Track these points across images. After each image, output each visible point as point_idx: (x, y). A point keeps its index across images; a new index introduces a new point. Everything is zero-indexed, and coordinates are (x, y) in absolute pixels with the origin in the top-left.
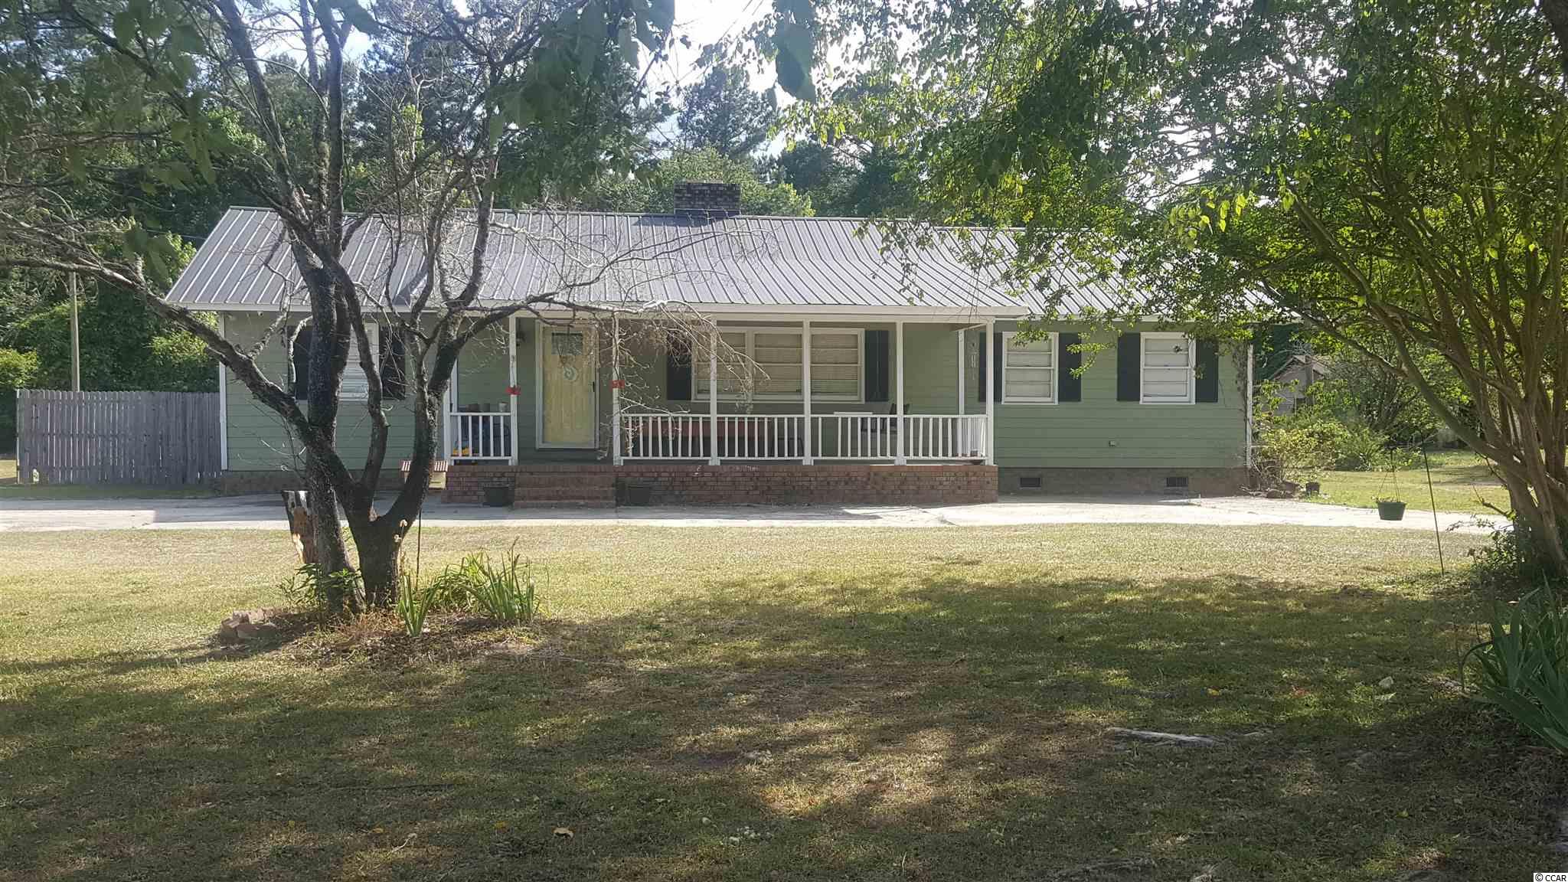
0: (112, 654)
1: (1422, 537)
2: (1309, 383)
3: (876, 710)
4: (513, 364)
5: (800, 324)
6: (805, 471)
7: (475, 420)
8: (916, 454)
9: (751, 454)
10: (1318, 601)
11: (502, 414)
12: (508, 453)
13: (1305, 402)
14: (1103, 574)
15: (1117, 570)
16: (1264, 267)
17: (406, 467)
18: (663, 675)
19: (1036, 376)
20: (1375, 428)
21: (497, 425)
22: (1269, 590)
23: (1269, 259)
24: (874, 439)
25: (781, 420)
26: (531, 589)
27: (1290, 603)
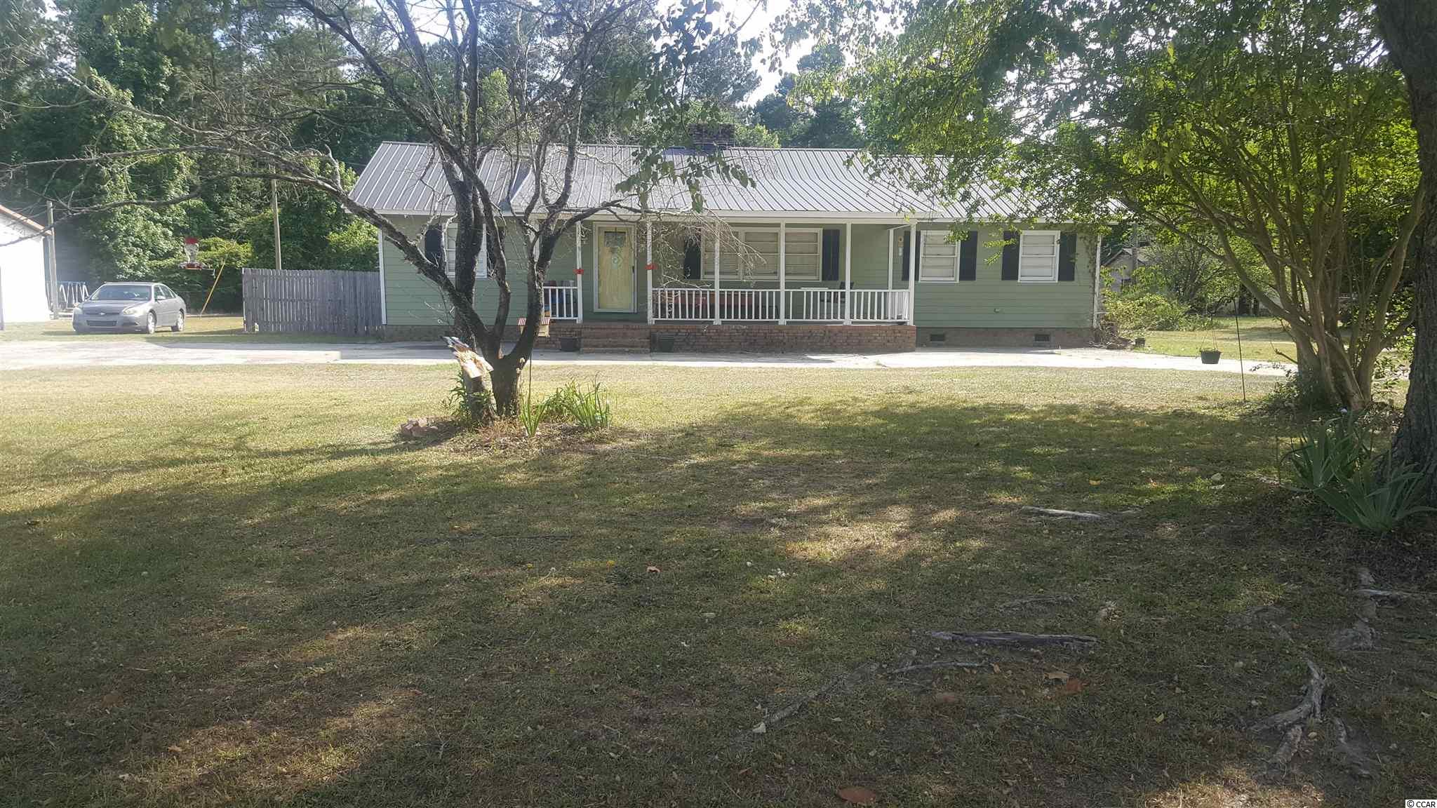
0: (330, 446)
1: (1224, 376)
2: (1134, 268)
3: (855, 493)
4: (579, 253)
5: (778, 225)
6: (781, 330)
7: (554, 291)
8: (858, 317)
9: (743, 317)
10: (1156, 420)
11: (571, 288)
12: (576, 315)
13: (1129, 282)
14: (999, 400)
15: (1010, 398)
16: (1125, 181)
17: (522, 322)
18: (702, 466)
19: (944, 262)
20: (1181, 300)
21: (568, 295)
22: (1121, 413)
23: (1129, 175)
24: (829, 307)
25: (764, 293)
26: (608, 408)
27: (1137, 422)
